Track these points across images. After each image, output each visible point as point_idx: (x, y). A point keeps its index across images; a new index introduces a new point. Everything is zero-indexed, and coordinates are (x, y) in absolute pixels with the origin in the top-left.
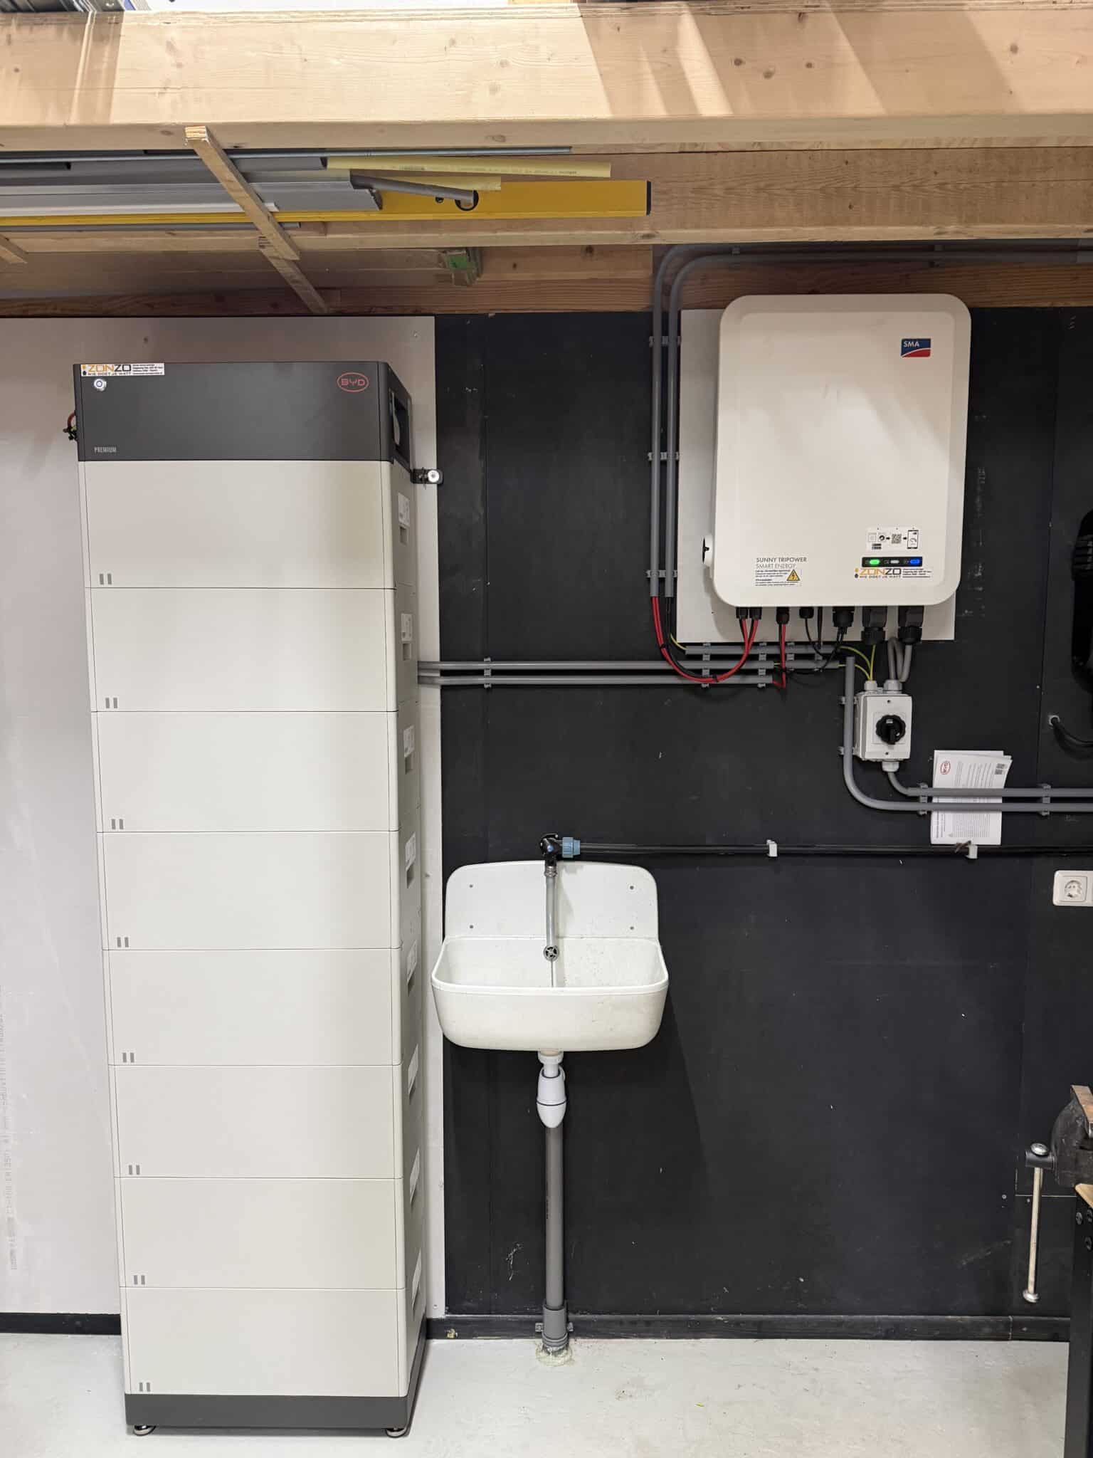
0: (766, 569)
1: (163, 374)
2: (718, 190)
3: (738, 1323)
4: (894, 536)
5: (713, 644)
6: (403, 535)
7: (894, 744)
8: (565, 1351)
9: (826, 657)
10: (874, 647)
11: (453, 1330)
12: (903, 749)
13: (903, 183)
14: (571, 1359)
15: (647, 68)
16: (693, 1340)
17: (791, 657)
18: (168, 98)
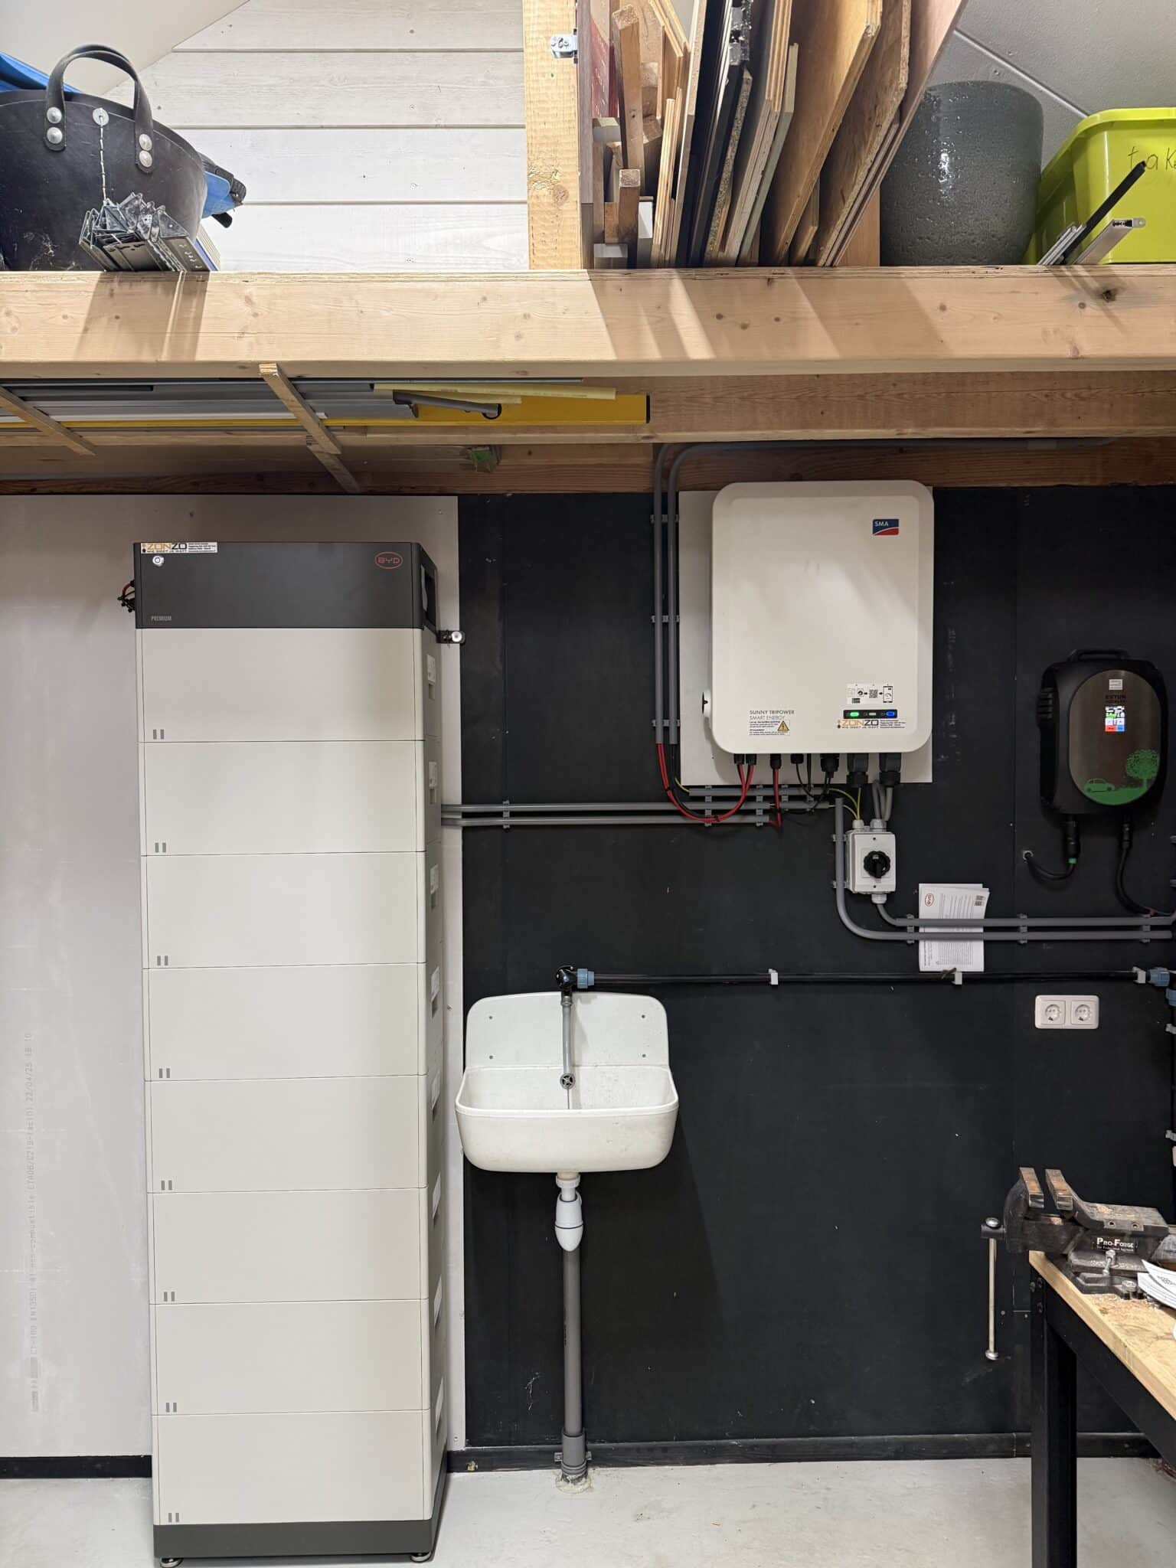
0: (759, 720)
1: (216, 551)
2: (708, 399)
3: (752, 1447)
4: (871, 691)
5: (714, 787)
6: (431, 692)
7: (880, 877)
8: (584, 1479)
9: (817, 798)
10: (860, 789)
11: (473, 1463)
12: (889, 882)
13: (866, 393)
14: (590, 1487)
15: (644, 320)
16: (709, 1466)
17: (785, 798)
18: (246, 340)
